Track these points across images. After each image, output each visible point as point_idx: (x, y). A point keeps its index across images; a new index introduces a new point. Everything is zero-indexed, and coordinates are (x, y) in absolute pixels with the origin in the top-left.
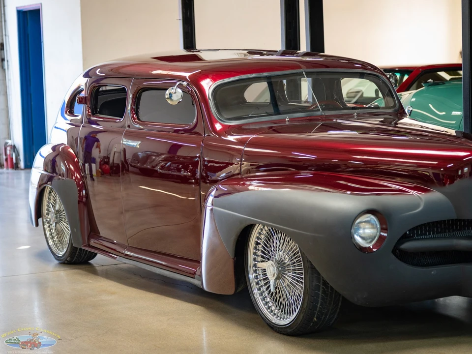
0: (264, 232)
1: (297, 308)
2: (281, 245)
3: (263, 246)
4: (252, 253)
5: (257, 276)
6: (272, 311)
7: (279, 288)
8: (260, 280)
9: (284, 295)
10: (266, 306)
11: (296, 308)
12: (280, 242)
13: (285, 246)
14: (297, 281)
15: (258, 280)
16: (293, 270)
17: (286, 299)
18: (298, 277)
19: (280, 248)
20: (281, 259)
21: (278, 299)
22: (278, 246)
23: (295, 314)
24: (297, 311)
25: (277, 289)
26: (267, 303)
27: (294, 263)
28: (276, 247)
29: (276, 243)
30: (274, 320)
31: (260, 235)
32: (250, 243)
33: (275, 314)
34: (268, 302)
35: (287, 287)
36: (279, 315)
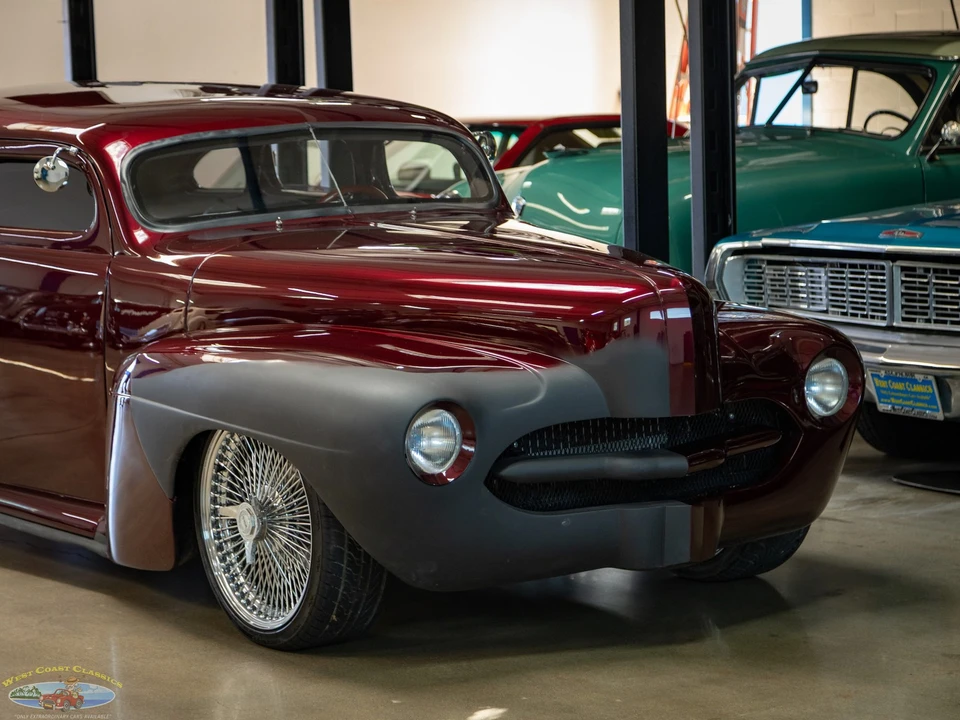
0: (233, 445)
1: (299, 595)
2: (266, 472)
3: (230, 474)
4: (208, 487)
5: (219, 533)
6: (248, 602)
7: (262, 558)
8: (225, 542)
9: (273, 570)
10: (237, 593)
11: (296, 595)
12: (264, 465)
13: (273, 474)
14: (299, 542)
15: (221, 541)
16: (290, 521)
17: (276, 577)
18: (300, 535)
19: (265, 477)
20: (267, 498)
21: (261, 578)
22: (260, 474)
23: (294, 608)
24: (298, 602)
25: (259, 559)
26: (238, 587)
27: (293, 507)
28: (257, 475)
29: (257, 468)
30: (254, 620)
31: (224, 452)
32: (205, 468)
33: (254, 608)
34: (241, 584)
35: (278, 554)
36: (262, 610)
